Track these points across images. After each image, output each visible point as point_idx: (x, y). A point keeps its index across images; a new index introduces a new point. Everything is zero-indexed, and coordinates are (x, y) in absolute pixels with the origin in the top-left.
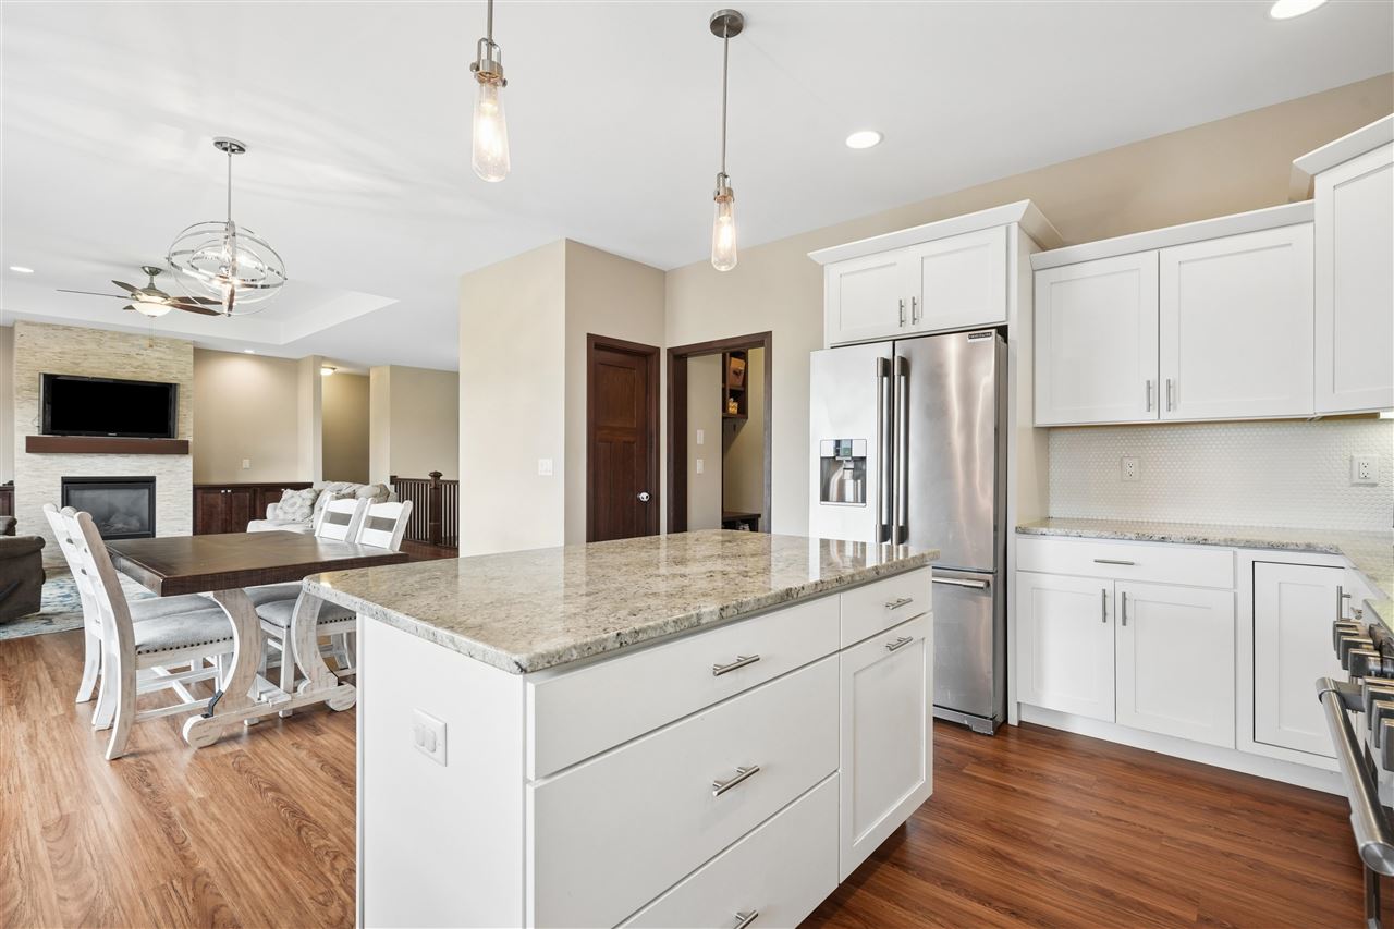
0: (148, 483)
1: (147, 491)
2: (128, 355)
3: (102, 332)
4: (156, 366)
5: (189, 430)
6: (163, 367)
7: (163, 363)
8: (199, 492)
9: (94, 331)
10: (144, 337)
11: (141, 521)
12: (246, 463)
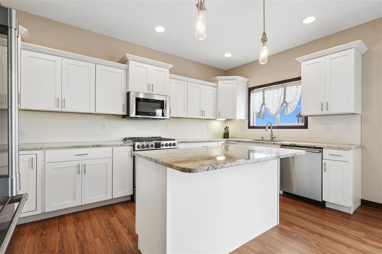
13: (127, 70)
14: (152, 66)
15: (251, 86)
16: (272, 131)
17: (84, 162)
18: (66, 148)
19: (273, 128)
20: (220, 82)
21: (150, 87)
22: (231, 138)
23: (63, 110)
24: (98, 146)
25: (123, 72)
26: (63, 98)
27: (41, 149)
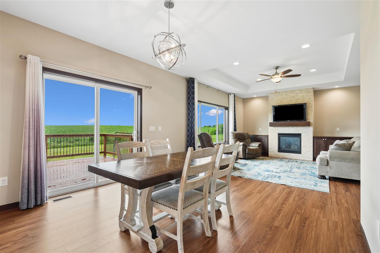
0: (299, 135)
1: (299, 138)
2: (294, 97)
3: (287, 92)
4: (302, 99)
5: (312, 118)
6: (303, 98)
7: (303, 97)
8: (315, 139)
9: (285, 92)
10: (298, 90)
11: (298, 147)
12: (338, 129)
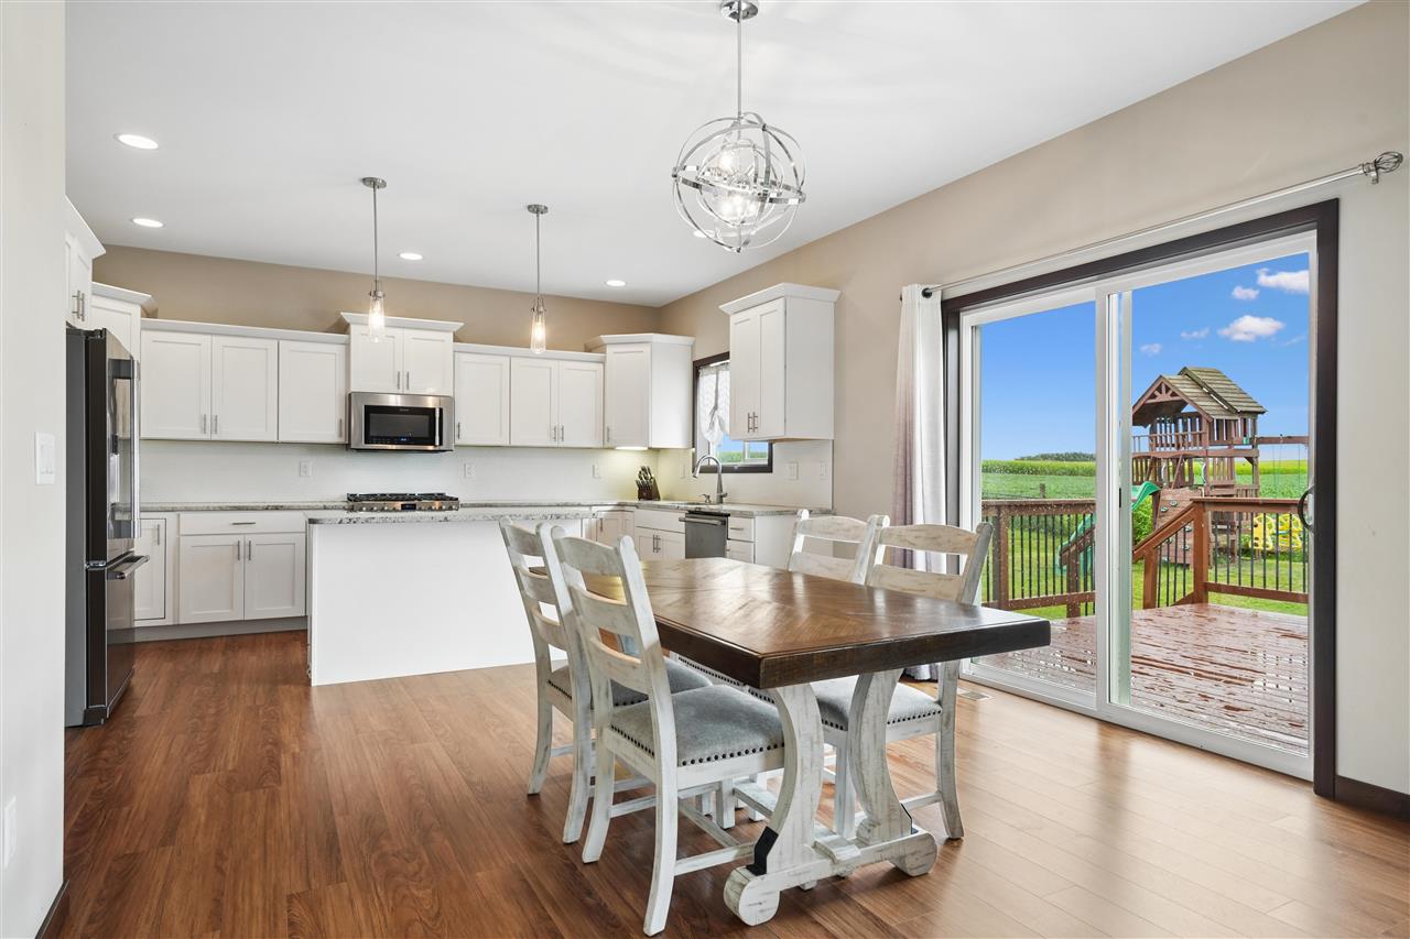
13: (347, 344)
14: (407, 332)
15: (700, 356)
16: (720, 477)
17: (248, 538)
18: (214, 510)
19: (723, 472)
20: (609, 350)
21: (401, 378)
22: (665, 499)
23: (215, 437)
24: (277, 508)
25: (339, 350)
26: (214, 414)
27: (173, 511)
